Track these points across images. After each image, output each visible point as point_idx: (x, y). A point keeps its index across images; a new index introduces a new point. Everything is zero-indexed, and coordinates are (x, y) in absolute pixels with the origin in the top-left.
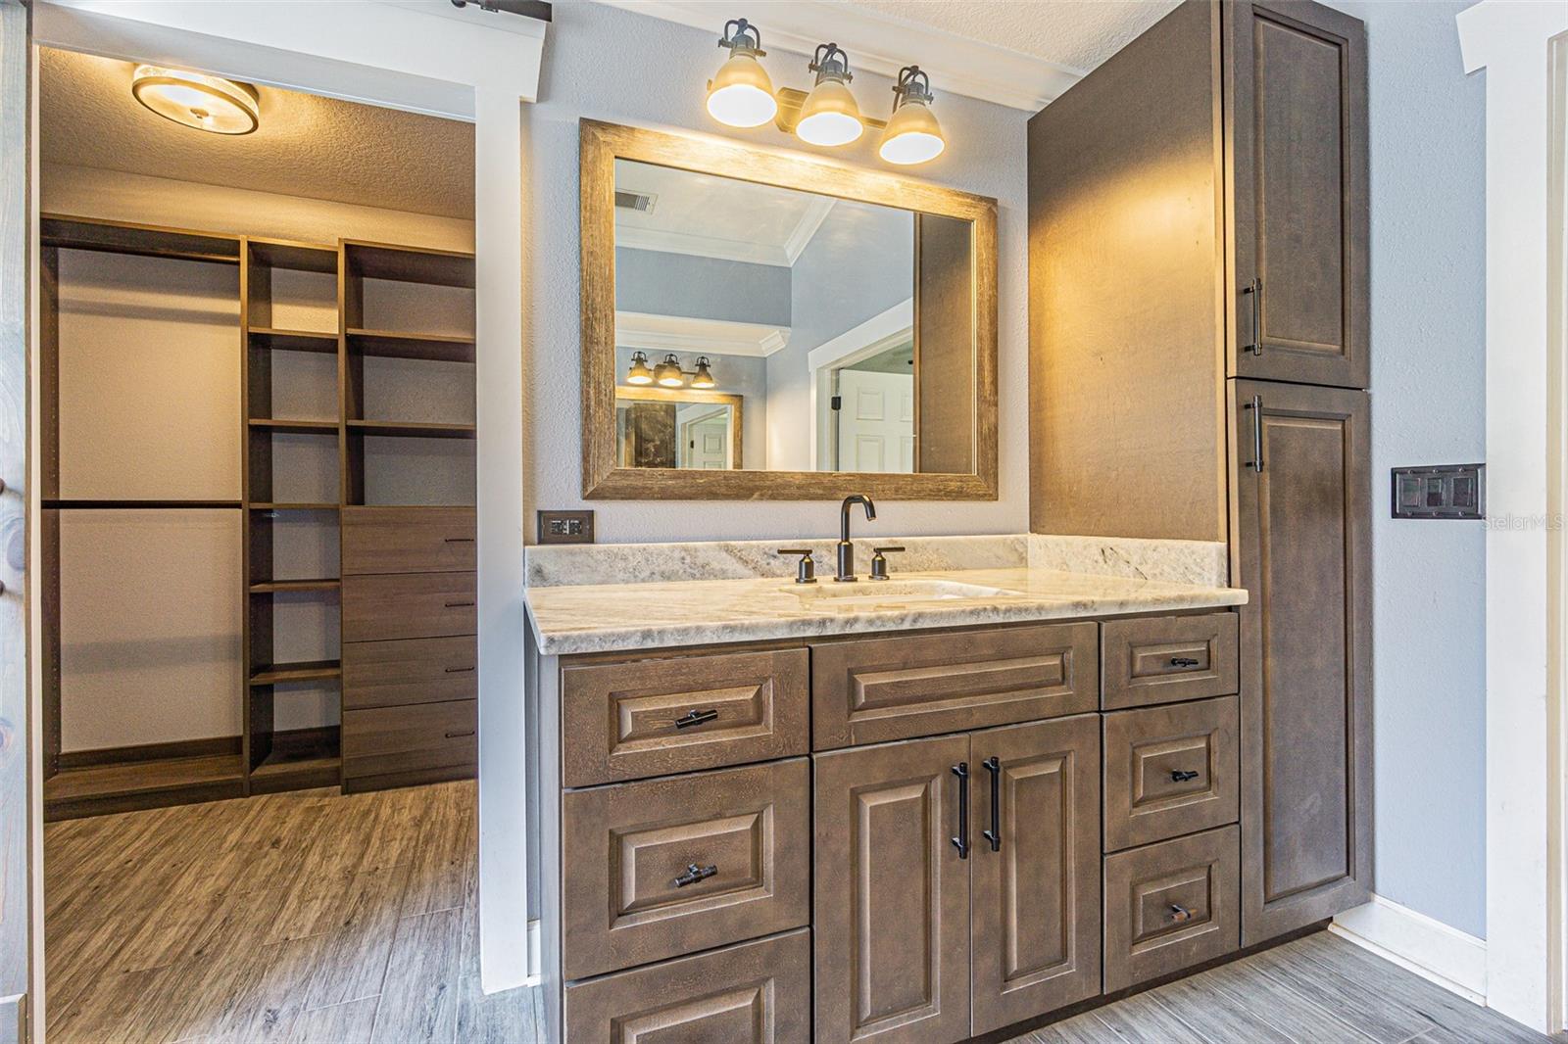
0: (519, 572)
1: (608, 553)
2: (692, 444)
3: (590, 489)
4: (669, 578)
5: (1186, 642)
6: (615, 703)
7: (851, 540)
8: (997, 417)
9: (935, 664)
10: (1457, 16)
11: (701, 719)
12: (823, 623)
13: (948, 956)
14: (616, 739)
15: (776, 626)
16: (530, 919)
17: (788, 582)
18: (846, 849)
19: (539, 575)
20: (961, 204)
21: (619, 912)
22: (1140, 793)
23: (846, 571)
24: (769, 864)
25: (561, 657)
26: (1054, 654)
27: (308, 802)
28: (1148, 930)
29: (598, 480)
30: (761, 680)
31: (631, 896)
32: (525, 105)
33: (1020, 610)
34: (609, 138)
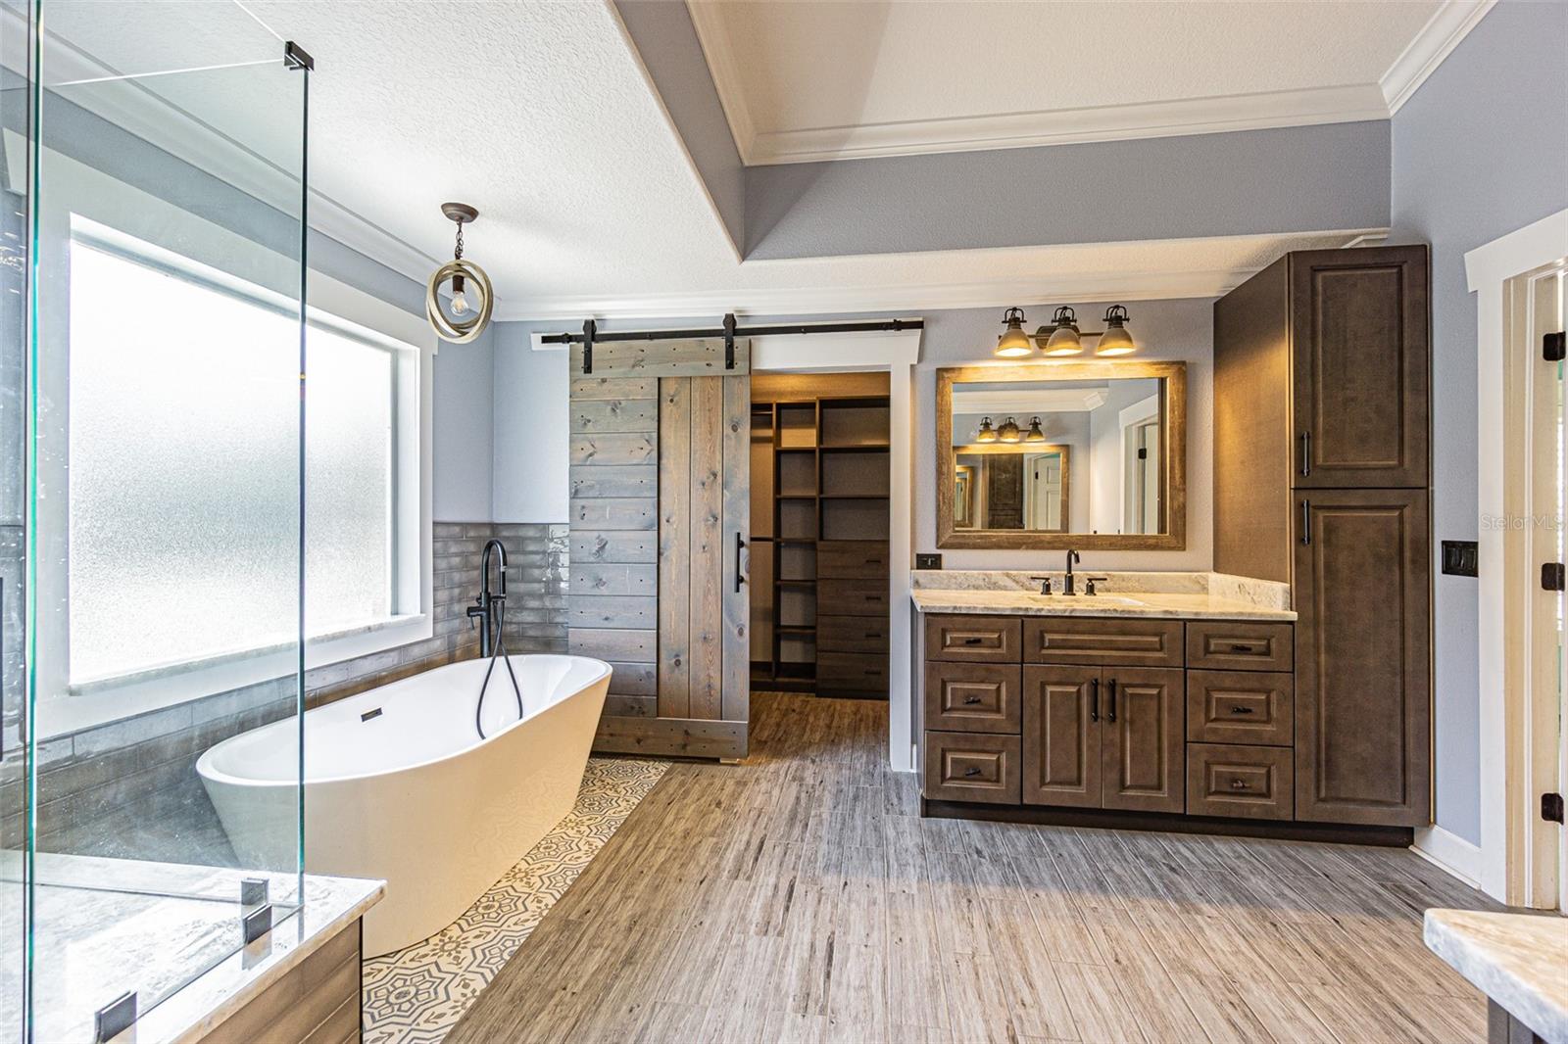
0: (909, 582)
1: (948, 575)
2: (1037, 474)
3: (940, 544)
4: (977, 589)
5: (1250, 638)
6: (944, 632)
7: (1073, 573)
8: (1185, 499)
9: (1083, 633)
10: (1467, 255)
11: (976, 642)
12: (1027, 609)
13: (1090, 767)
14: (944, 645)
15: (1007, 609)
16: (913, 743)
17: (1038, 595)
18: (1038, 707)
19: (917, 584)
20: (1157, 370)
21: (944, 709)
22: (1213, 716)
23: (1070, 590)
24: (1003, 705)
25: (926, 613)
26: (1155, 635)
27: (800, 698)
28: (1219, 789)
29: (944, 539)
30: (1000, 631)
31: (949, 705)
32: (912, 366)
33: (1129, 612)
34: (949, 375)
